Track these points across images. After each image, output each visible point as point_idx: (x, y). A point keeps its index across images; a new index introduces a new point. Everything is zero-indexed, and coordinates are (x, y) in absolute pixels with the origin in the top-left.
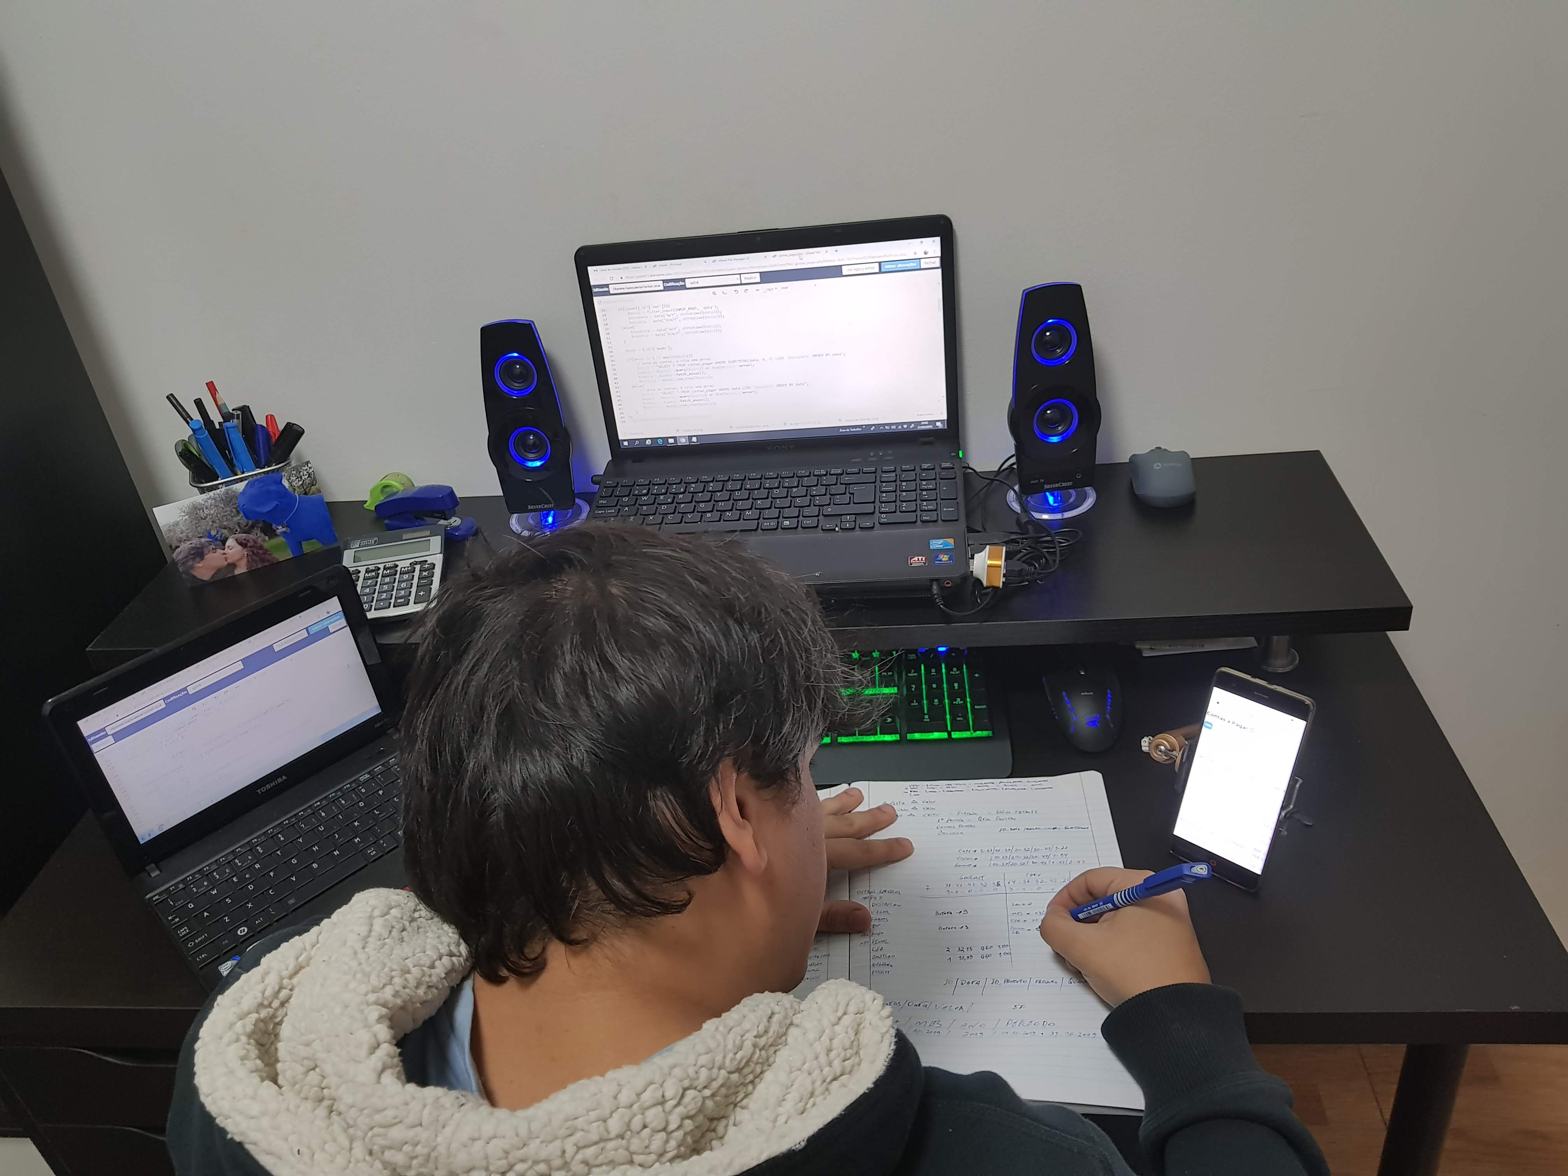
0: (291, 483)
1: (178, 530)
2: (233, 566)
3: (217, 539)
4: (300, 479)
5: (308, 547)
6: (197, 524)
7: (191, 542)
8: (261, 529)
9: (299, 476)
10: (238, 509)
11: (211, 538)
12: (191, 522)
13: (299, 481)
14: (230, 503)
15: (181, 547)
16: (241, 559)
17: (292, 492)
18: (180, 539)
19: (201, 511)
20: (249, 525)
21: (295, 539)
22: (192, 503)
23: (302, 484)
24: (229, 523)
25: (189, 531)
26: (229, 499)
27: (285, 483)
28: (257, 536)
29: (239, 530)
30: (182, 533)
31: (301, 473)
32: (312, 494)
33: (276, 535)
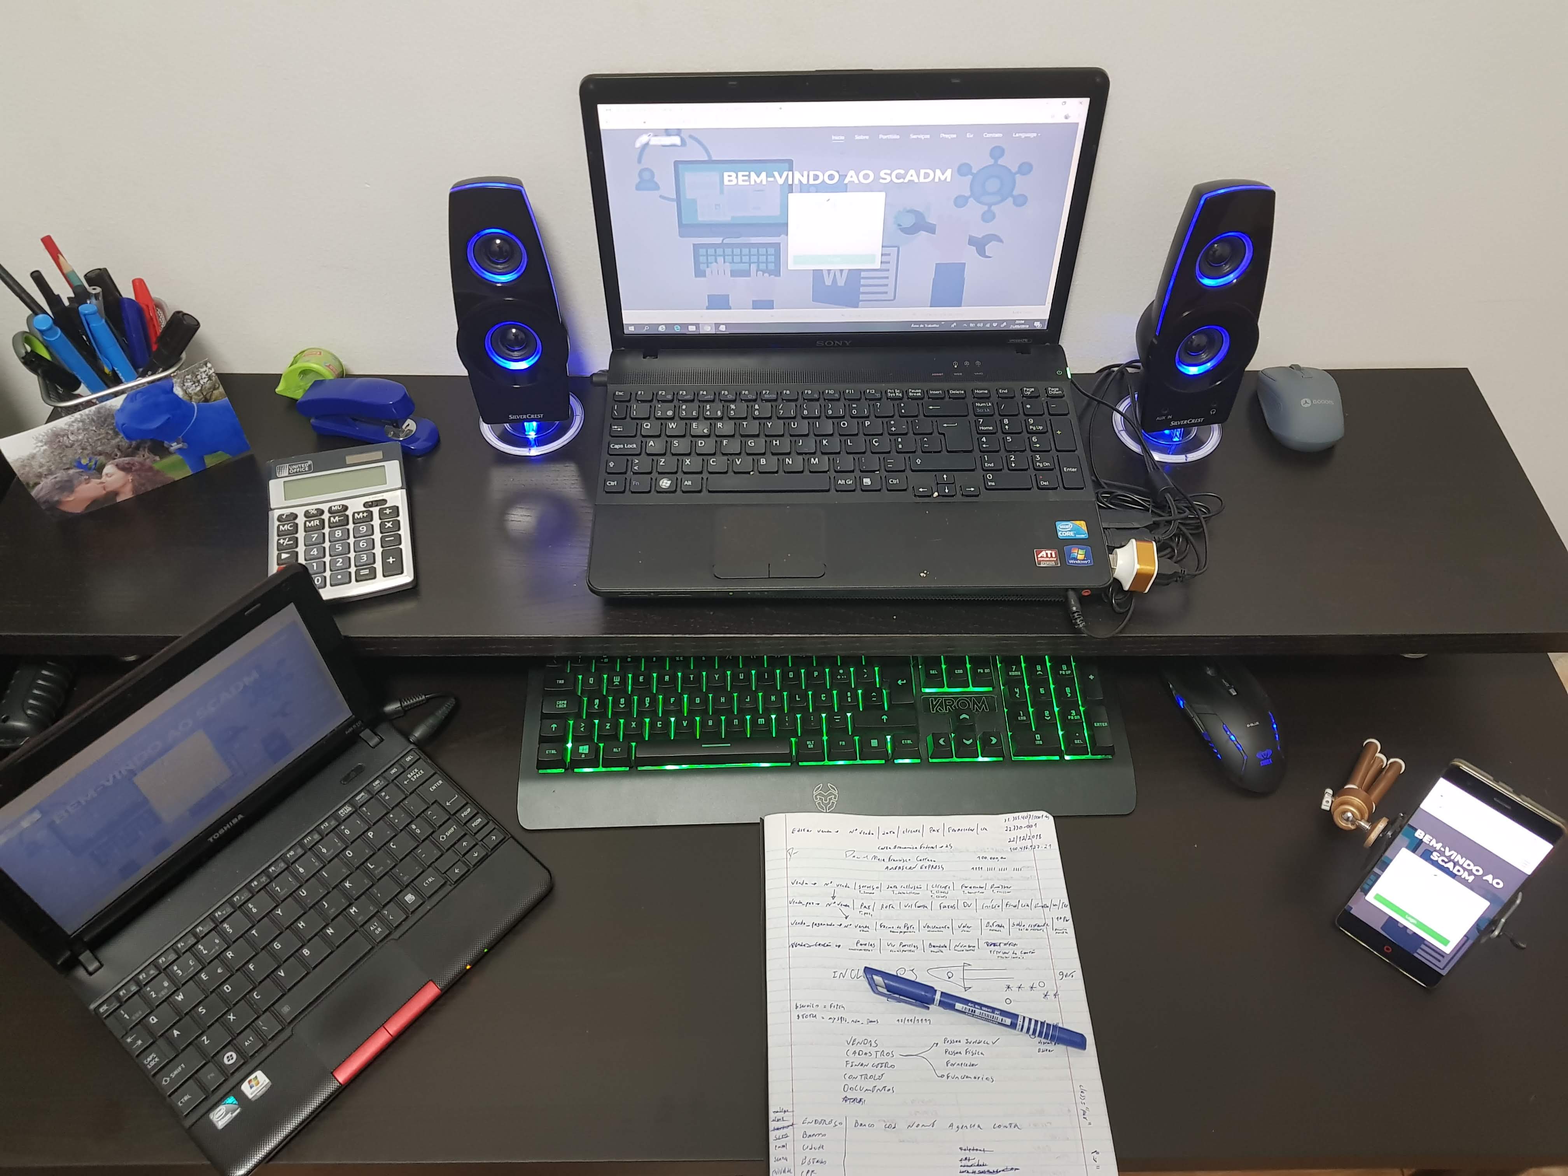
0: (185, 391)
1: (35, 464)
2: (116, 493)
3: (90, 469)
4: (197, 384)
5: (210, 461)
6: (61, 453)
7: (55, 476)
8: (149, 449)
9: (195, 380)
10: (117, 430)
11: (82, 468)
12: (52, 452)
13: (196, 387)
14: (104, 424)
15: (42, 483)
16: (124, 485)
17: (188, 401)
18: (39, 474)
19: (65, 438)
20: (132, 446)
21: (194, 452)
22: (52, 430)
23: (201, 390)
24: (105, 447)
25: (50, 464)
26: (104, 419)
27: (178, 391)
28: (144, 457)
29: (119, 454)
30: (41, 467)
31: (199, 377)
32: (214, 401)
33: (170, 453)
